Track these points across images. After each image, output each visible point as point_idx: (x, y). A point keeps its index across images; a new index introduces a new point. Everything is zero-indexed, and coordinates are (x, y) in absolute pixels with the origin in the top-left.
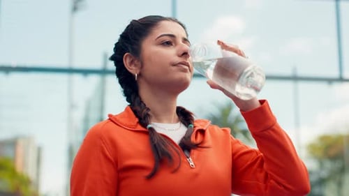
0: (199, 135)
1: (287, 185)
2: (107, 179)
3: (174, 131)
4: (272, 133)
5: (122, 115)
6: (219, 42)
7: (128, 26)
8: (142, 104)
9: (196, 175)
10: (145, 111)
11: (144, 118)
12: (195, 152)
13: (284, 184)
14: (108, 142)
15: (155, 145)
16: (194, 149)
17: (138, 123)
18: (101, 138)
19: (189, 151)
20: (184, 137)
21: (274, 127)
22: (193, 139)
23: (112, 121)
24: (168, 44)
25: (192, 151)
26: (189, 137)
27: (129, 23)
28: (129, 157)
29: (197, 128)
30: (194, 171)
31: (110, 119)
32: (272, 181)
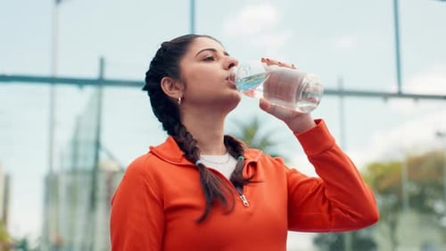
0: (250, 169)
1: (354, 212)
2: (154, 221)
3: (224, 164)
4: (331, 153)
5: (163, 146)
6: (263, 60)
7: (159, 50)
8: (189, 136)
9: (251, 214)
10: (192, 143)
11: (192, 152)
12: (247, 188)
13: (350, 211)
14: (152, 178)
15: (206, 185)
16: (246, 184)
17: (183, 156)
18: (144, 175)
19: (242, 187)
20: (235, 172)
21: (334, 148)
22: (244, 174)
23: (154, 154)
24: (210, 59)
25: (245, 187)
26: (241, 172)
27: (160, 47)
28: (177, 196)
29: (248, 161)
30: (248, 210)
31: (151, 152)
32: (337, 210)
